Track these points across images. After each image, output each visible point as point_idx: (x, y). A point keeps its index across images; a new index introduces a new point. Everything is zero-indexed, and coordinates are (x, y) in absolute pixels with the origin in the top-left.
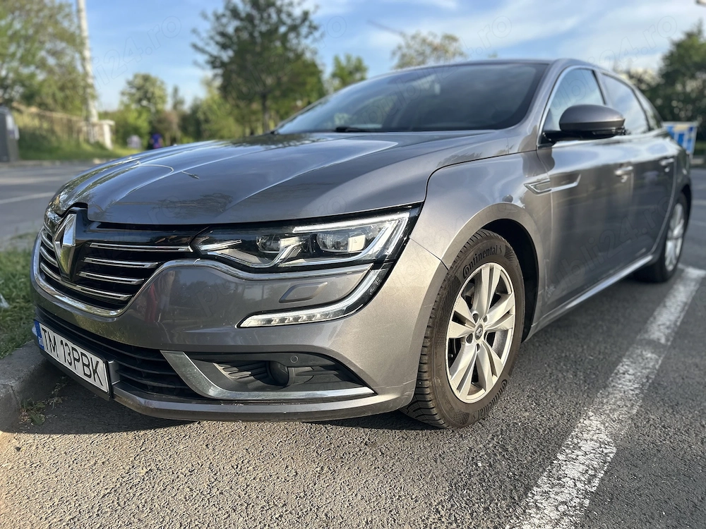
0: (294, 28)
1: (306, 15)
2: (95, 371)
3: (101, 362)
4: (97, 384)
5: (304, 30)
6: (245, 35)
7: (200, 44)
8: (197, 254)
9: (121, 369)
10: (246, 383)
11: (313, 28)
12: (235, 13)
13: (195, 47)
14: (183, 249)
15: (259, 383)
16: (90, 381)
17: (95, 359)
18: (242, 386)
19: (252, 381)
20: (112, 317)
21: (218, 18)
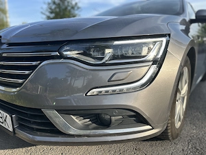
0: (73, 8)
1: (76, 4)
2: (5, 121)
3: (8, 116)
4: (6, 127)
5: (76, 8)
6: (58, 10)
7: (44, 12)
8: (62, 57)
9: (19, 119)
10: (88, 125)
11: (78, 8)
12: (54, 3)
13: (42, 13)
14: (53, 54)
15: (94, 125)
16: (3, 125)
17: (5, 114)
18: (86, 127)
19: (91, 124)
20: (14, 92)
21: (49, 4)
